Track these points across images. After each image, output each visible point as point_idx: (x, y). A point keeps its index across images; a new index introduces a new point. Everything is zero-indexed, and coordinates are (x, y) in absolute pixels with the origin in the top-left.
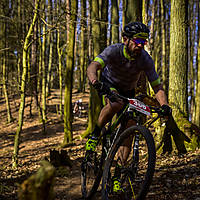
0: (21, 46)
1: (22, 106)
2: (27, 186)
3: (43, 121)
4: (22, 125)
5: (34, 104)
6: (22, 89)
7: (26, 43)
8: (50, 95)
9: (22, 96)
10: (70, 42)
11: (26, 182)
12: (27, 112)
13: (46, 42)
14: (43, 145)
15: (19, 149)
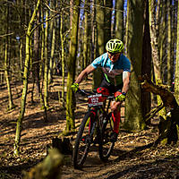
0: (25, 32)
1: (24, 92)
2: (34, 174)
3: (45, 108)
4: (24, 112)
5: (36, 91)
6: (25, 76)
7: (29, 28)
8: (52, 82)
9: (25, 82)
10: (73, 28)
11: (33, 170)
12: (29, 99)
13: (49, 27)
14: (45, 132)
15: (20, 136)
